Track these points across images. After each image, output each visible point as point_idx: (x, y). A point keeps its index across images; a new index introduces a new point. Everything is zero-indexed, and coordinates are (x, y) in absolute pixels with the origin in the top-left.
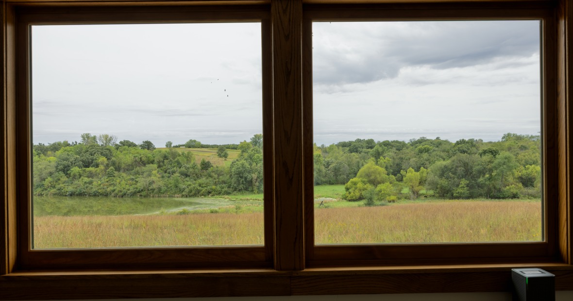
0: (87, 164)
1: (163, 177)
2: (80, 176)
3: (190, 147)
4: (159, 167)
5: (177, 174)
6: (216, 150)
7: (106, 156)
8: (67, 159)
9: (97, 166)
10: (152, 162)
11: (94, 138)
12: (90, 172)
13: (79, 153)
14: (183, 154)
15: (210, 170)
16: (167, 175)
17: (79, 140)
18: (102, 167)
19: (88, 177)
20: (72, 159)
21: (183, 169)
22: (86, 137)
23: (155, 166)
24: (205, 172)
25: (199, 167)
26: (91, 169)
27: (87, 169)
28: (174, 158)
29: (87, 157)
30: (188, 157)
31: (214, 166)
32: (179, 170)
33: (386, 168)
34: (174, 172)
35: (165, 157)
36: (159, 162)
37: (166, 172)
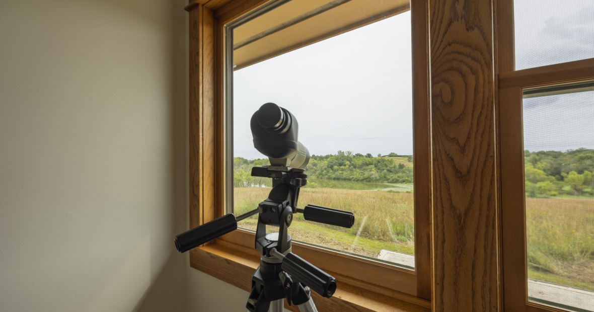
0: (341, 165)
1: (377, 172)
2: (338, 170)
3: (391, 157)
4: (375, 166)
5: (385, 171)
6: (407, 158)
7: (349, 161)
8: (332, 162)
9: (345, 165)
10: (372, 164)
11: (343, 152)
12: (342, 168)
13: (337, 159)
14: (388, 160)
15: (404, 169)
16: (380, 171)
17: (337, 154)
18: (347, 166)
19: (341, 171)
20: (334, 163)
21: (388, 168)
22: (340, 152)
23: (373, 166)
24: (401, 170)
25: (398, 167)
26: (342, 167)
27: (341, 167)
28: (383, 162)
29: (340, 161)
30: (391, 162)
31: (407, 167)
32: (386, 168)
34: (383, 170)
35: (379, 162)
36: (375, 164)
37: (379, 169)
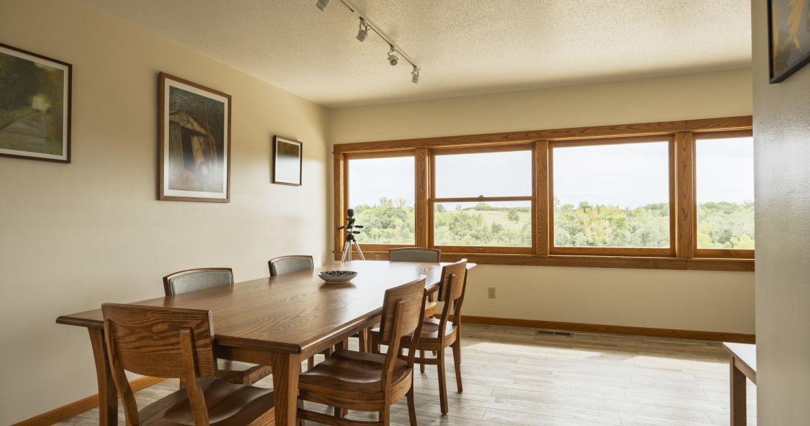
0: (385, 226)
1: (454, 239)
2: (380, 236)
3: (479, 210)
4: (451, 229)
5: (468, 237)
6: (506, 213)
7: (402, 218)
8: (368, 221)
9: (394, 227)
10: (444, 224)
11: (390, 201)
12: (389, 234)
13: (377, 215)
14: (473, 217)
15: (501, 232)
16: (457, 237)
17: (378, 203)
18: (398, 228)
19: (386, 237)
20: (372, 221)
21: (474, 232)
22: (383, 200)
23: (447, 228)
24: (496, 235)
25: (490, 230)
26: (389, 230)
27: (385, 230)
28: (465, 221)
29: (385, 219)
30: (479, 220)
31: (505, 229)
32: (470, 233)
33: (711, 234)
34: (464, 235)
35: (456, 220)
36: (450, 224)
37: (457, 234)
